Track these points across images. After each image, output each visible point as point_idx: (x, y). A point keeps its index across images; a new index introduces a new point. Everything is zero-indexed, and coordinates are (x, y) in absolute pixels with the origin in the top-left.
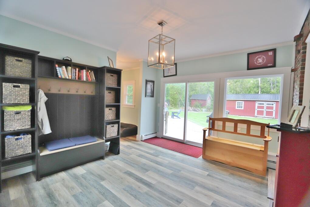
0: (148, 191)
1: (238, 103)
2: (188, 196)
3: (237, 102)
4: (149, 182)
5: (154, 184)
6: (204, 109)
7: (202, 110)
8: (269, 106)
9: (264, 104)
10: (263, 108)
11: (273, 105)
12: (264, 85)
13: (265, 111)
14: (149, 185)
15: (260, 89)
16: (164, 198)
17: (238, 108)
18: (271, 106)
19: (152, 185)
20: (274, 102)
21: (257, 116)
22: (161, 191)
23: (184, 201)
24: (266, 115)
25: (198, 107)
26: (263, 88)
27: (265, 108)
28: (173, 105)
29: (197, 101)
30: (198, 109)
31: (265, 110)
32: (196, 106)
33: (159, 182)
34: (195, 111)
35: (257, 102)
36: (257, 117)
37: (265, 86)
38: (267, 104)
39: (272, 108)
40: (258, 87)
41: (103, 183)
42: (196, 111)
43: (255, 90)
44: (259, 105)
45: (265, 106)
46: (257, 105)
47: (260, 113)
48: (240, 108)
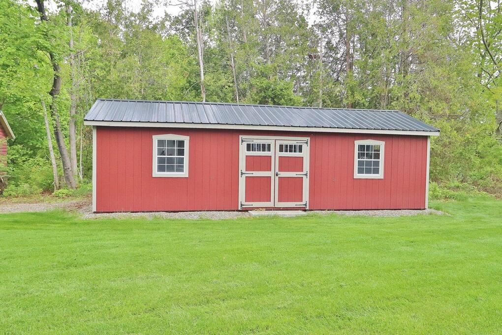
1: (161, 143)
3: (156, 138)
8: (289, 154)
9: (269, 148)
11: (301, 148)
13: (277, 178)
17: (161, 169)
18: (293, 154)
20: (305, 139)
21: (249, 204)
24: (280, 200)
27: (275, 164)
31: (274, 174)
35: (244, 137)
36: (246, 210)
38: (281, 147)
39: (297, 164)
40: (197, 87)
44: (251, 153)
45: (275, 154)
46: (243, 152)
47: (259, 189)
48: (171, 169)
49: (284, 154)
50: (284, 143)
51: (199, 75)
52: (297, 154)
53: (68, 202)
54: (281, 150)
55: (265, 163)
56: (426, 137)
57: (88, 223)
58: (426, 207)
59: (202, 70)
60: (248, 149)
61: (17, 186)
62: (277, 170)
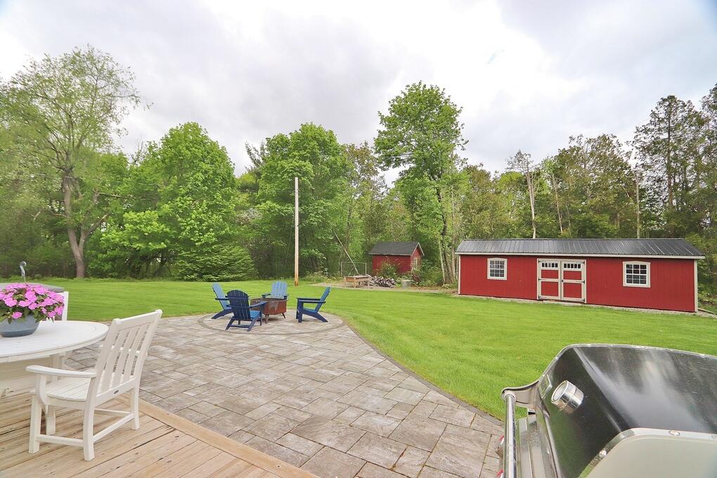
1: (491, 262)
6: (404, 281)
7: (399, 283)
8: (570, 269)
9: (557, 266)
10: (554, 274)
11: (579, 266)
12: (543, 218)
13: (562, 283)
15: (534, 229)
17: (492, 275)
18: (574, 269)
20: (583, 261)
21: (544, 297)
24: (565, 296)
25: (391, 274)
26: (542, 227)
27: (561, 275)
28: (326, 269)
29: (388, 258)
30: (391, 282)
31: (560, 281)
32: (386, 273)
34: (381, 285)
35: (540, 260)
36: (542, 300)
37: (545, 220)
38: (565, 265)
39: (577, 275)
40: (530, 223)
42: (386, 286)
43: (524, 230)
44: (545, 268)
45: (561, 269)
46: (540, 268)
47: (550, 289)
48: (497, 275)
49: (567, 269)
50: (567, 263)
51: (531, 216)
52: (577, 269)
53: (449, 290)
54: (565, 267)
55: (555, 274)
56: (693, 260)
57: (455, 298)
58: (696, 310)
59: (533, 213)
60: (543, 266)
61: (425, 281)
62: (562, 279)
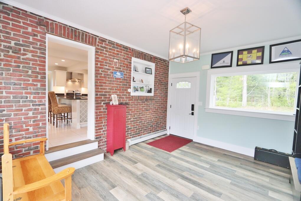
0: (182, 173)
2: (151, 168)
4: (185, 181)
5: (179, 178)
14: (184, 177)
16: (169, 168)
19: (181, 177)
22: (172, 172)
23: (155, 165)
33: (175, 180)
41: (230, 181)
